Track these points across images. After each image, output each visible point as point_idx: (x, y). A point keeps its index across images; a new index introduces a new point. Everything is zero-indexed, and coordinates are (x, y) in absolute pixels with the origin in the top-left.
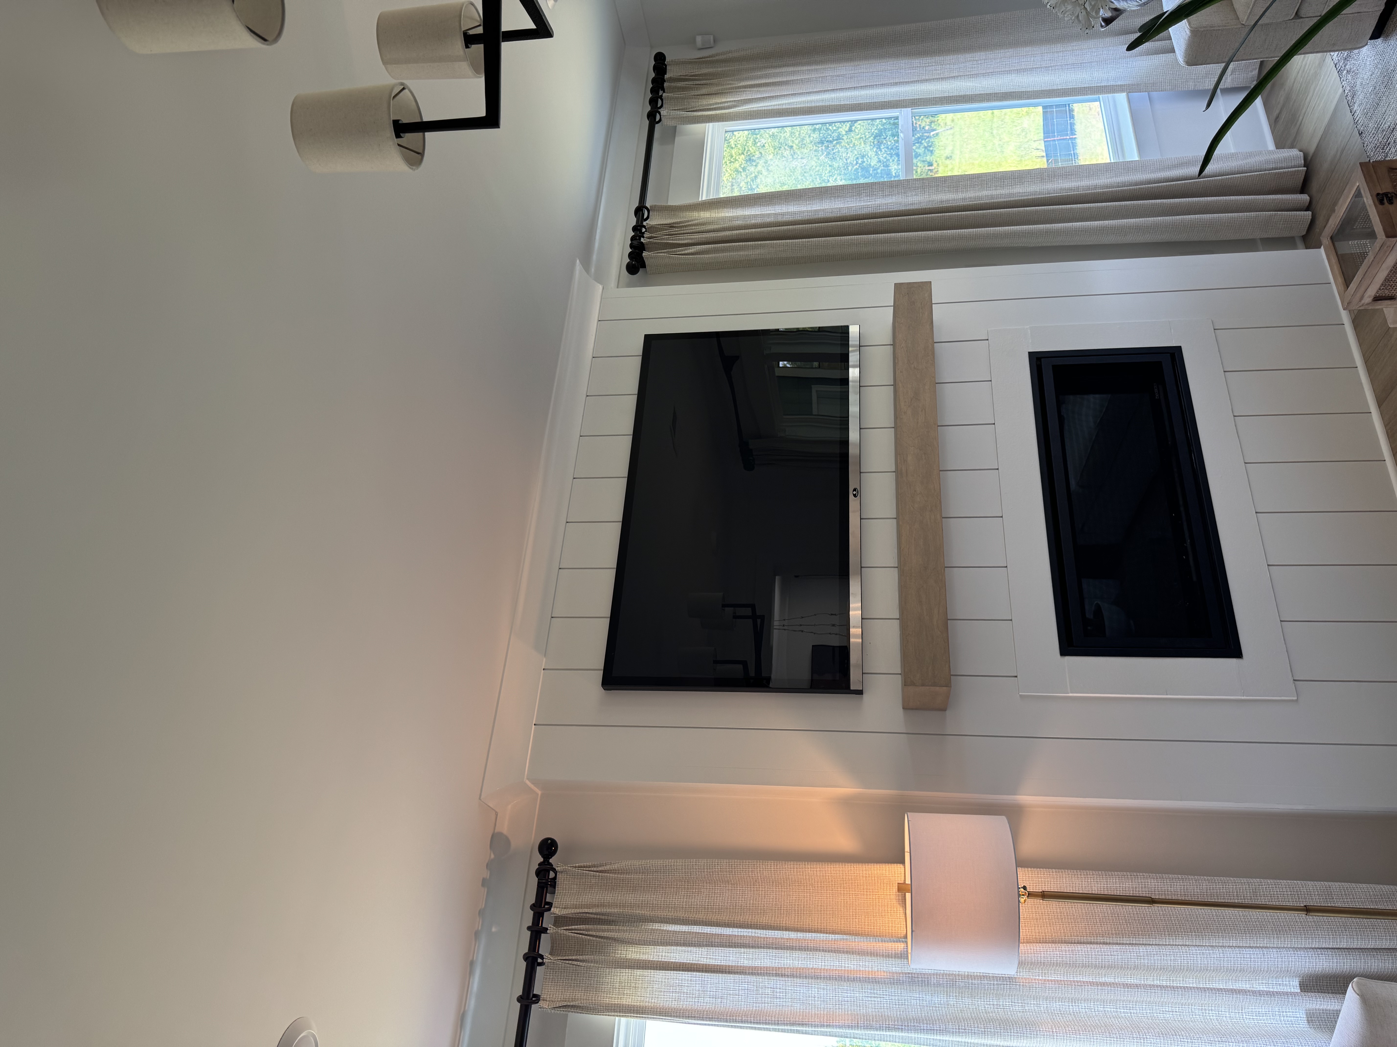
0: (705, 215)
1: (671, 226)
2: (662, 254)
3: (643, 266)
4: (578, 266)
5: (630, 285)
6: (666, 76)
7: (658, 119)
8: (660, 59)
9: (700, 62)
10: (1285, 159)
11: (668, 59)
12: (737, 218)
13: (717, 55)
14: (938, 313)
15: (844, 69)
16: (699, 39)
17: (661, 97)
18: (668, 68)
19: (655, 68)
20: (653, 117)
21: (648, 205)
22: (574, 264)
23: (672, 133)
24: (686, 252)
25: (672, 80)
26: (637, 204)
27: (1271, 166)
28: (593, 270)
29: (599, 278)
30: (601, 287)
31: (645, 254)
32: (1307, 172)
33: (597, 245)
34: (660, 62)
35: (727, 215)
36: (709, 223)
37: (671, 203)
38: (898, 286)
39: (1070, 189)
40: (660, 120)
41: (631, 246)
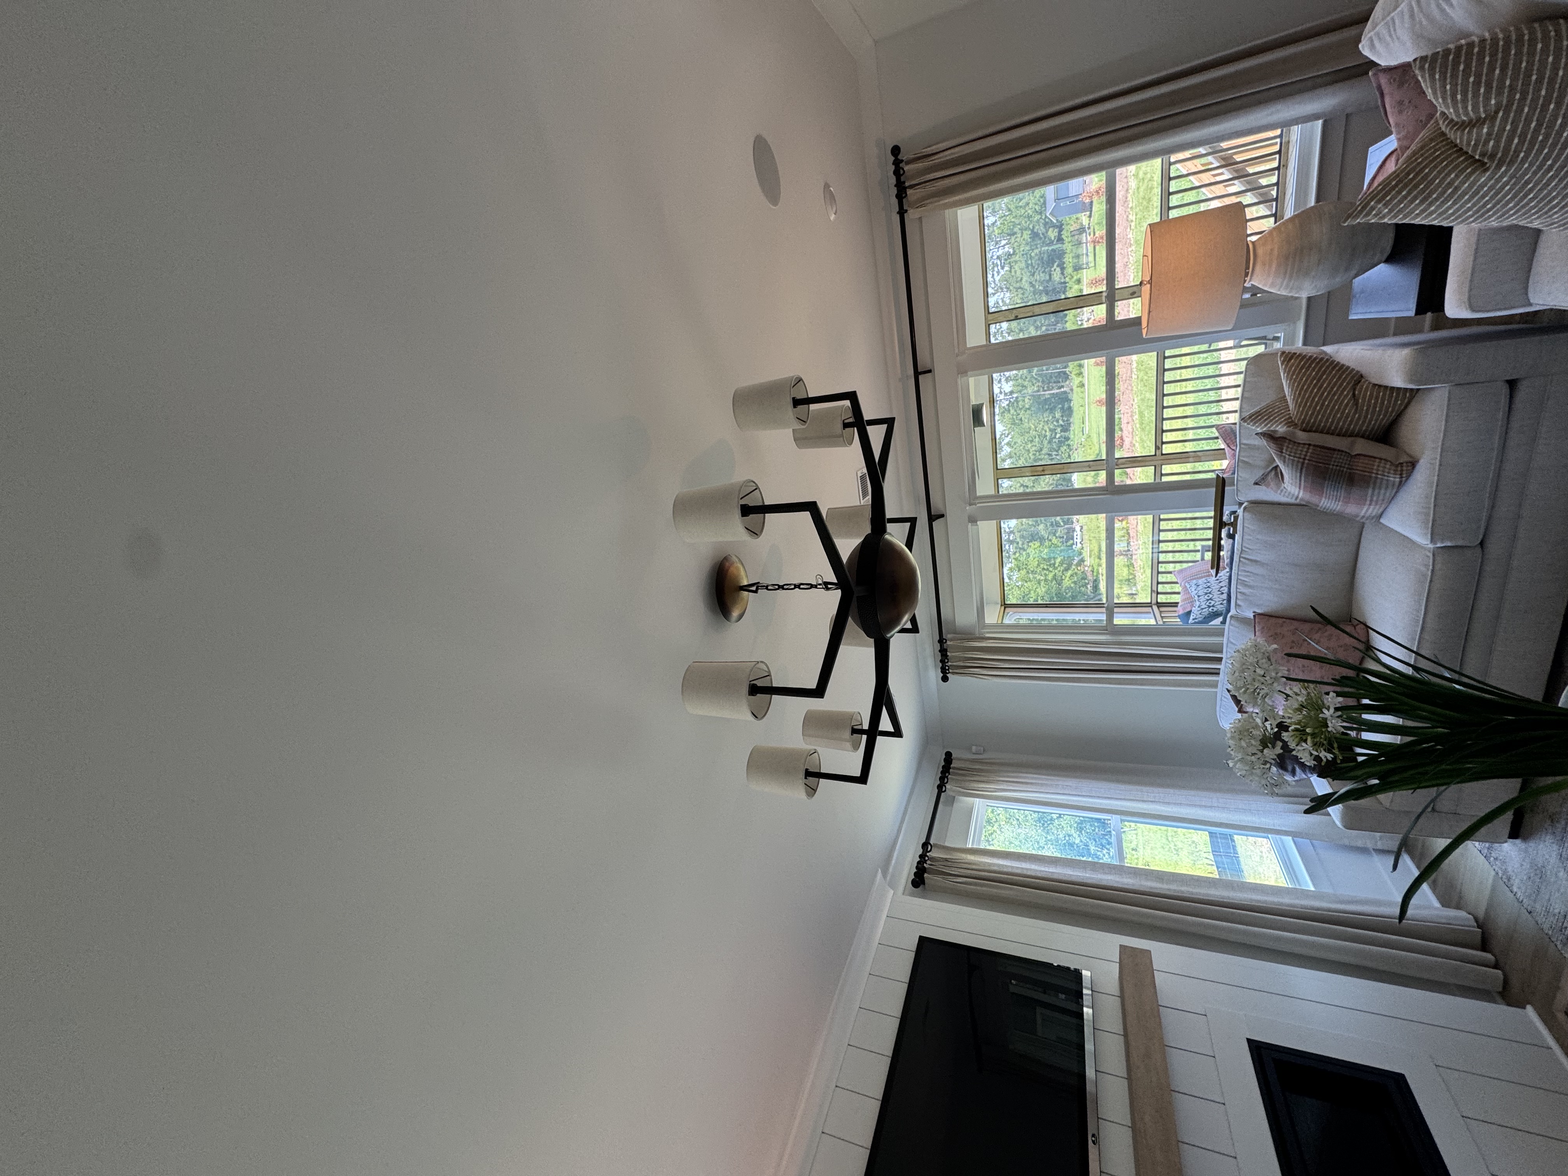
0: (971, 858)
1: (946, 860)
2: (939, 878)
3: (924, 883)
4: (880, 875)
5: (912, 895)
6: (952, 766)
7: (944, 789)
8: (948, 755)
9: (974, 761)
10: (1456, 918)
11: (954, 756)
12: (994, 865)
13: (986, 759)
14: (1159, 978)
15: (1071, 782)
16: (974, 748)
17: (947, 777)
18: (953, 761)
19: (945, 760)
20: (941, 788)
21: (932, 842)
22: (877, 871)
23: (952, 800)
24: (955, 880)
25: (954, 768)
26: (924, 840)
27: (1444, 921)
28: (888, 878)
29: (892, 885)
30: (892, 892)
31: (926, 875)
32: (1483, 933)
33: (893, 862)
34: (948, 757)
35: (986, 861)
36: (974, 864)
37: (947, 844)
38: (1123, 948)
39: (1259, 901)
40: (945, 791)
41: (917, 868)
